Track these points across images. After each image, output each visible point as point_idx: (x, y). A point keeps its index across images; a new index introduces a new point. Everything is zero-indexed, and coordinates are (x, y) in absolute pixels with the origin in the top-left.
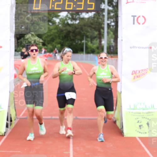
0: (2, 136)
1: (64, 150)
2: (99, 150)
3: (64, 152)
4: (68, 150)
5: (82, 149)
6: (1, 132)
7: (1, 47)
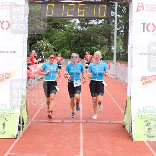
0: (15, 138)
1: (75, 153)
2: (108, 154)
3: (75, 155)
5: (92, 153)
6: (13, 135)
7: (14, 52)
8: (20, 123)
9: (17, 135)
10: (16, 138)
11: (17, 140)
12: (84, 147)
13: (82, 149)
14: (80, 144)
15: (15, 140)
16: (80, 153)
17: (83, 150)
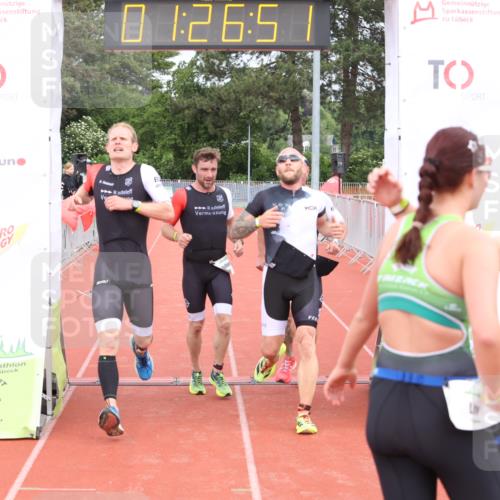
0: (32, 439)
1: (233, 482)
2: (340, 481)
3: (233, 490)
4: (246, 484)
5: (287, 480)
6: (26, 428)
7: (22, 162)
8: (45, 392)
9: (39, 430)
10: (37, 438)
11: (40, 444)
12: (257, 463)
13: (252, 468)
14: (243, 451)
15: (35, 444)
16: (248, 482)
17: (258, 472)
